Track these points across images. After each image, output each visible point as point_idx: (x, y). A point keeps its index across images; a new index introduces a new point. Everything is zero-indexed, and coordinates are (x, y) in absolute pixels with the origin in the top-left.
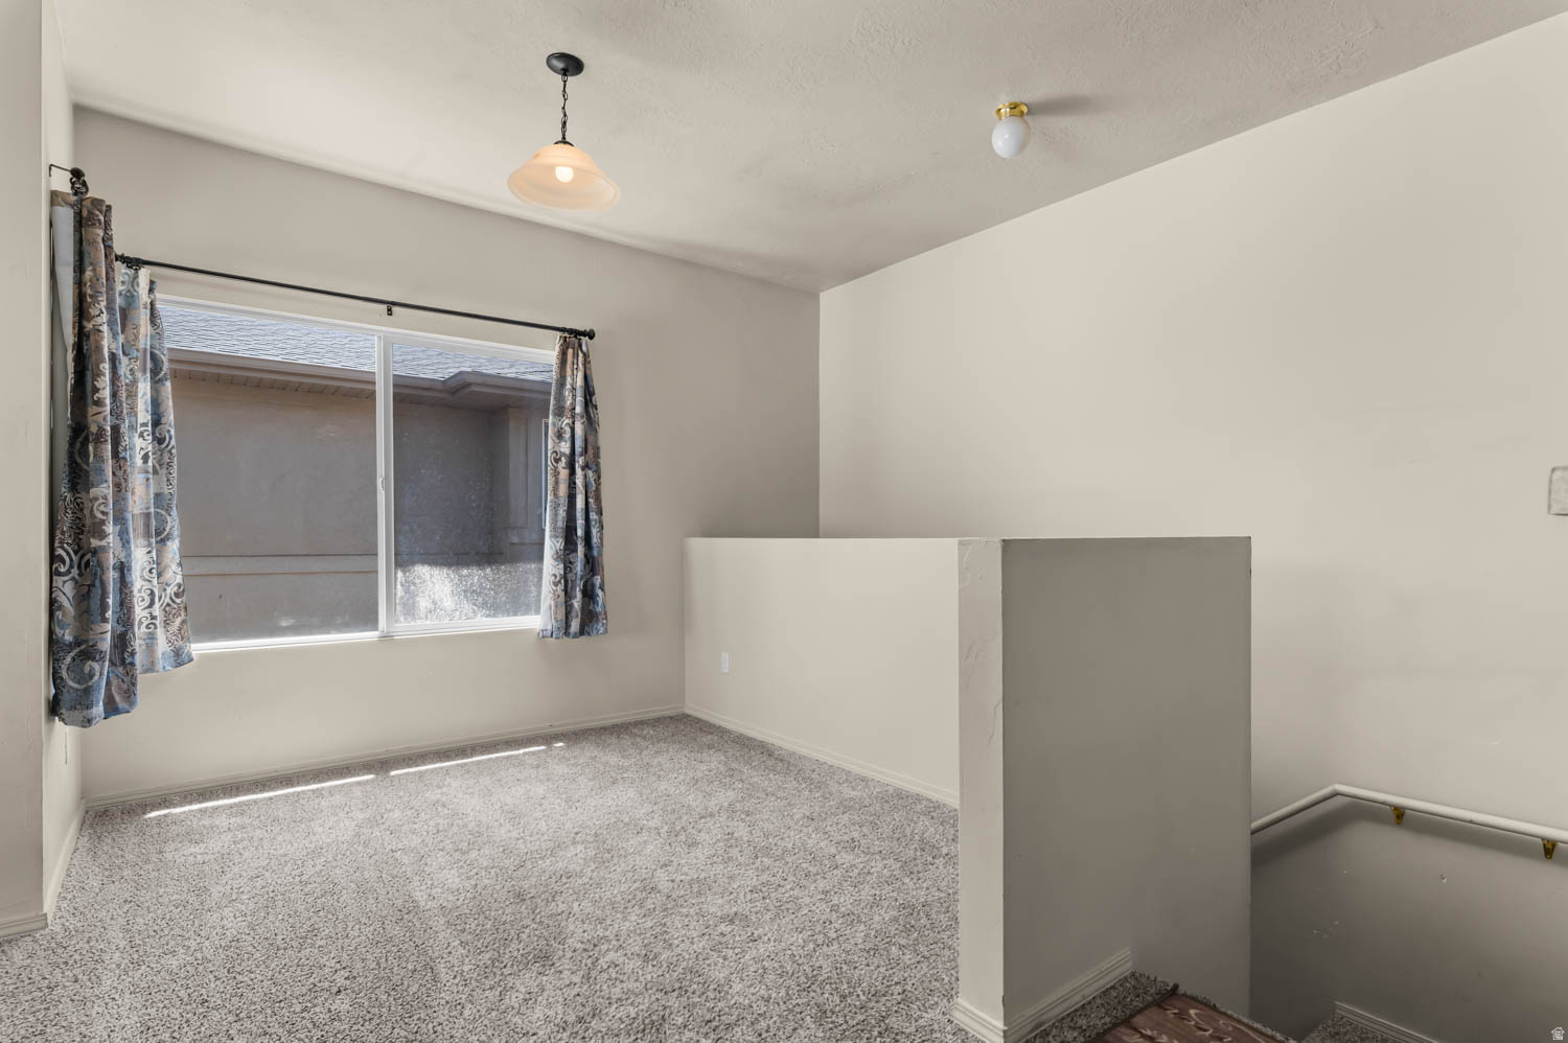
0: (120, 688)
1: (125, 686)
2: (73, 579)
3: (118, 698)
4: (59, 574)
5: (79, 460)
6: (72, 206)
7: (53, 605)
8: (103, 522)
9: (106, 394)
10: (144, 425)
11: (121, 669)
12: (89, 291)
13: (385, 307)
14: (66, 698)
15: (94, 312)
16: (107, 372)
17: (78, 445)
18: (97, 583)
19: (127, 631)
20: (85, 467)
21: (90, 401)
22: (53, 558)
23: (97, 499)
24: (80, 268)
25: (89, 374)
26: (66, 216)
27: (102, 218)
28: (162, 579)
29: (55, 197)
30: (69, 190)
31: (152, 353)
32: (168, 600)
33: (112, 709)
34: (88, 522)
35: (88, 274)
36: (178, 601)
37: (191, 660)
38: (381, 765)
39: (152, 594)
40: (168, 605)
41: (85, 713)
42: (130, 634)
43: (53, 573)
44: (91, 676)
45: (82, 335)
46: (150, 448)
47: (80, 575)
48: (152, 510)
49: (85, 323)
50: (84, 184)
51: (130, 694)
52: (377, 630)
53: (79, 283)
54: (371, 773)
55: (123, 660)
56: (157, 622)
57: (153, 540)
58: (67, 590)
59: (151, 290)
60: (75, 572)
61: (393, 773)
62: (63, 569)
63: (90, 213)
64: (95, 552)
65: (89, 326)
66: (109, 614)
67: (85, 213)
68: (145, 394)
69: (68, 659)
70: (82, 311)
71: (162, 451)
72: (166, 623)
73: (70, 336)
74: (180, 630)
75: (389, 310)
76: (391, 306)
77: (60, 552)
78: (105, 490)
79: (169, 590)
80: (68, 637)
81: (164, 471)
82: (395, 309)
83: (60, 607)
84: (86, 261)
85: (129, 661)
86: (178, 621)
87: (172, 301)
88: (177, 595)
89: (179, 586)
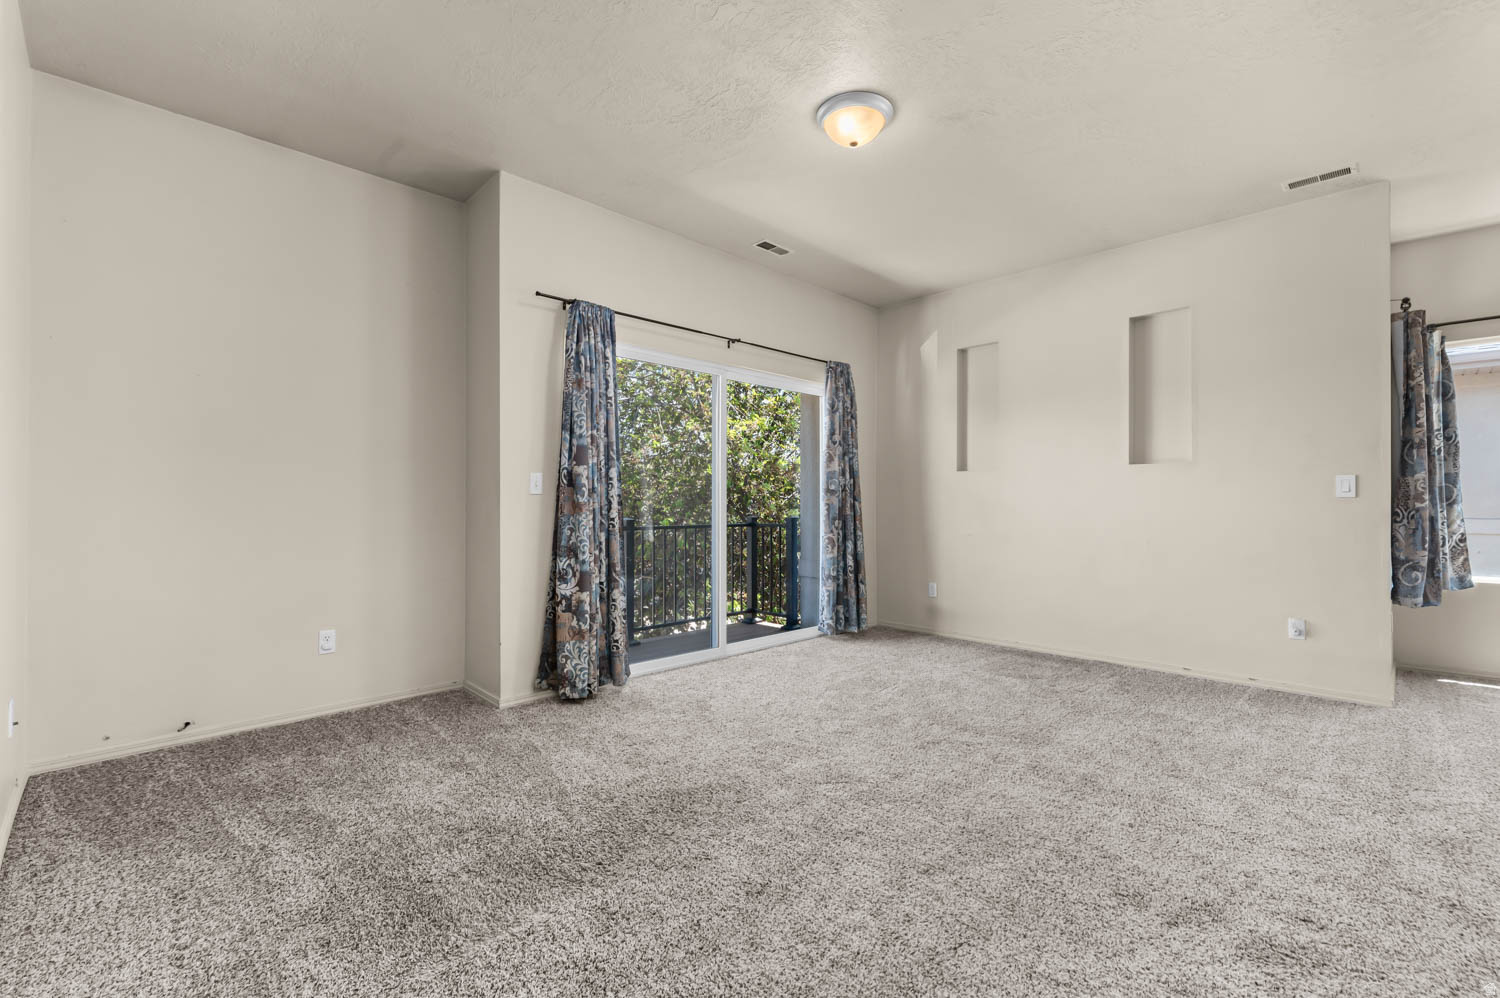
0: (1431, 590)
1: (1435, 590)
2: (1405, 525)
4: (1396, 522)
5: (1406, 459)
6: (1403, 318)
7: (1394, 539)
8: (1423, 493)
9: (1423, 420)
10: (1439, 430)
11: (1432, 580)
12: (1413, 364)
14: (1402, 590)
15: (1416, 375)
16: (1425, 408)
17: (1406, 450)
18: (1420, 528)
19: (1434, 557)
20: (1410, 462)
21: (1414, 425)
22: (1394, 514)
23: (1418, 480)
24: (1407, 351)
25: (1413, 411)
26: (1400, 324)
27: (1421, 320)
28: (1450, 529)
29: (1394, 317)
30: (1402, 311)
31: (1443, 383)
32: (1454, 544)
33: (1426, 602)
34: (1412, 493)
35: (1413, 353)
36: (1462, 545)
37: (1472, 586)
40: (1454, 547)
41: (1411, 601)
42: (1437, 560)
43: (1394, 521)
44: (1417, 580)
45: (1408, 388)
46: (1442, 444)
47: (1408, 523)
48: (1444, 484)
49: (1410, 382)
50: (1409, 305)
51: (1437, 595)
53: (1406, 360)
55: (1433, 574)
56: (1448, 557)
57: (1445, 504)
58: (1401, 531)
59: (1442, 343)
60: (1405, 521)
62: (1398, 519)
63: (1414, 320)
64: (1418, 510)
65: (1412, 383)
66: (1427, 546)
67: (1410, 321)
68: (1438, 411)
69: (1403, 569)
70: (1409, 375)
71: (1450, 445)
72: (1453, 559)
73: (1401, 390)
74: (1463, 565)
77: (1397, 510)
78: (1422, 475)
79: (1455, 537)
80: (1403, 556)
81: (1451, 458)
83: (1398, 540)
84: (1411, 347)
85: (1436, 575)
86: (1462, 558)
87: (1454, 346)
88: (1461, 541)
89: (1463, 535)
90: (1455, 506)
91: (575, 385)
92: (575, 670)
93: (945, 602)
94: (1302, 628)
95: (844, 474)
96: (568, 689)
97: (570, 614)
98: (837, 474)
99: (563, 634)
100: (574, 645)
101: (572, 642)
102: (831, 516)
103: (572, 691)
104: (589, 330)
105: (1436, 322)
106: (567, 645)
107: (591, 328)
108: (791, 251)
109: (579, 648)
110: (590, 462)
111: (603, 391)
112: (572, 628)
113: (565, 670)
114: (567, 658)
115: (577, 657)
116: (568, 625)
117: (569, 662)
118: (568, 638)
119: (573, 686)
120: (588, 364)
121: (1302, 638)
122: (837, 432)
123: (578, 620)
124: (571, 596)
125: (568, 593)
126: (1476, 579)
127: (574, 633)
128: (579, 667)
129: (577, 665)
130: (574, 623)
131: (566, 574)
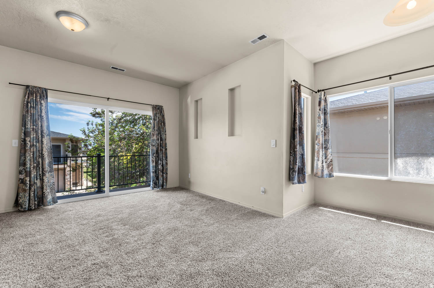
0: (301, 178)
1: (303, 178)
2: (293, 157)
3: (301, 180)
6: (294, 87)
8: (296, 146)
9: (297, 121)
10: (322, 125)
11: (302, 175)
13: (388, 78)
14: (291, 178)
16: (298, 117)
18: (295, 158)
19: (303, 168)
21: (295, 123)
22: (291, 153)
24: (295, 98)
25: (295, 118)
26: (293, 89)
27: (298, 87)
28: (327, 158)
30: (294, 84)
31: (324, 109)
33: (299, 182)
36: (331, 163)
37: (333, 177)
38: (380, 217)
39: (323, 161)
40: (329, 163)
41: (293, 182)
42: (305, 168)
44: (294, 175)
46: (323, 130)
48: (324, 143)
49: (295, 108)
50: (297, 82)
51: (303, 180)
52: (388, 177)
54: (375, 218)
56: (324, 167)
57: (324, 149)
58: (292, 158)
59: (324, 96)
60: (294, 155)
61: (382, 221)
62: (291, 155)
64: (295, 151)
66: (297, 163)
68: (322, 118)
69: (291, 171)
70: (295, 106)
71: (327, 130)
72: (328, 168)
73: (293, 111)
74: (331, 169)
75: (390, 78)
76: (390, 77)
77: (291, 151)
78: (297, 139)
79: (329, 160)
80: (292, 167)
81: (328, 134)
82: (392, 77)
83: (291, 162)
85: (303, 173)
86: (331, 167)
87: (331, 97)
88: (331, 161)
89: (331, 160)
90: (328, 150)
91: (27, 112)
92: (23, 202)
93: (192, 180)
94: (263, 190)
95: (158, 140)
96: (20, 208)
97: (23, 184)
98: (155, 140)
99: (20, 190)
100: (23, 194)
101: (23, 193)
102: (152, 153)
103: (21, 208)
104: (33, 95)
105: (324, 89)
106: (21, 194)
107: (34, 94)
108: (125, 70)
109: (24, 195)
110: (32, 136)
111: (39, 114)
112: (23, 188)
113: (20, 202)
114: (20, 198)
115: (23, 197)
116: (21, 188)
117: (21, 199)
118: (21, 192)
119: (22, 207)
120: (32, 105)
121: (264, 194)
122: (156, 127)
123: (25, 186)
124: (24, 178)
125: (22, 178)
126: (335, 174)
127: (23, 190)
128: (24, 201)
129: (23, 200)
130: (24, 187)
131: (22, 171)
